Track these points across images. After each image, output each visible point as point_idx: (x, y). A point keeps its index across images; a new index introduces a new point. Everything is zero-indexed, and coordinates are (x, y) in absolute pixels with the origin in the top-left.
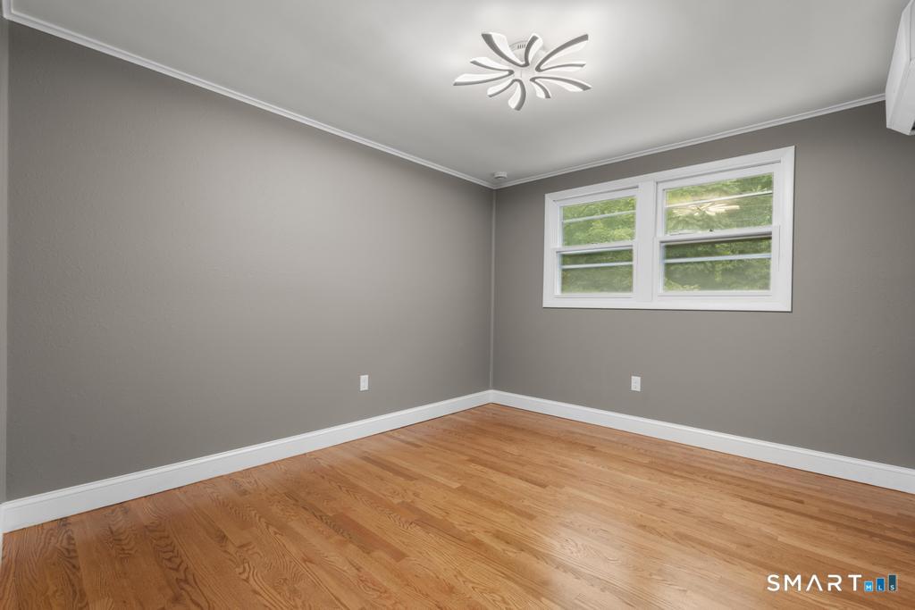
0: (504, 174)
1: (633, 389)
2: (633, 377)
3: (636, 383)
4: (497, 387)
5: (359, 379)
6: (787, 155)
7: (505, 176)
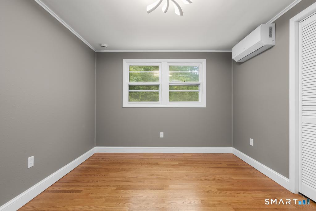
0: (106, 45)
1: (161, 137)
2: (161, 133)
3: (162, 135)
4: (98, 145)
5: (27, 159)
6: (204, 61)
7: (107, 46)
